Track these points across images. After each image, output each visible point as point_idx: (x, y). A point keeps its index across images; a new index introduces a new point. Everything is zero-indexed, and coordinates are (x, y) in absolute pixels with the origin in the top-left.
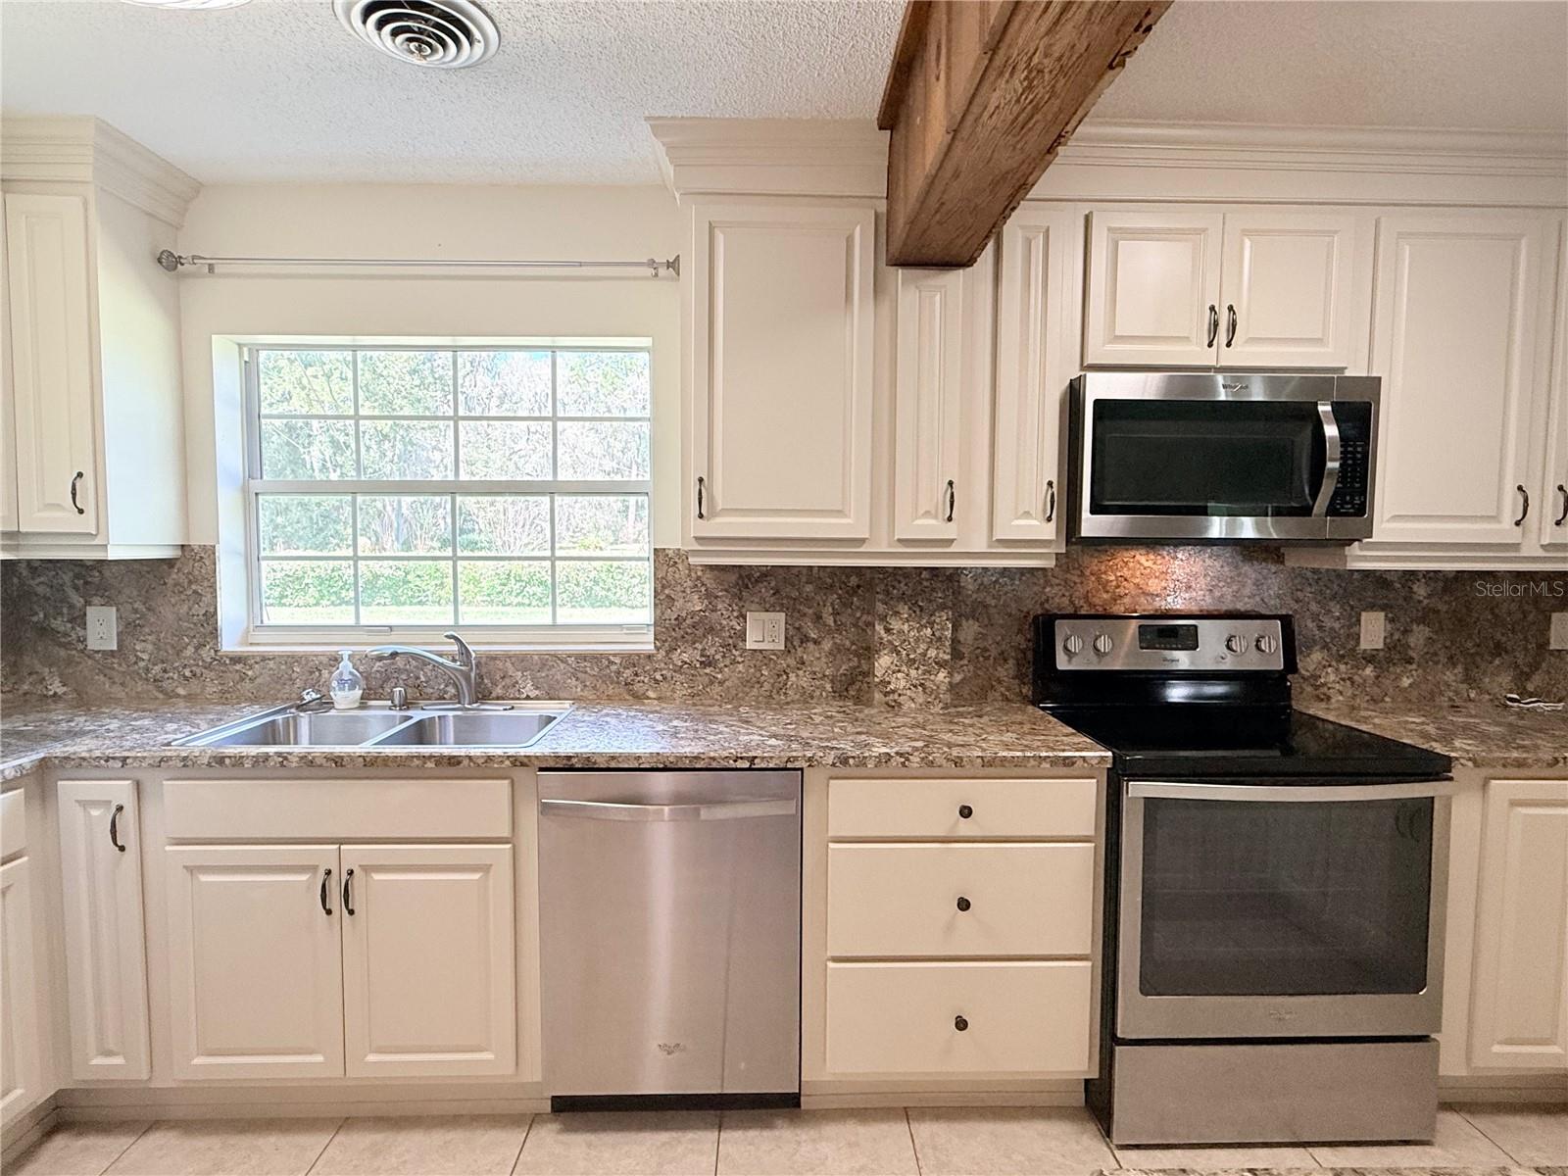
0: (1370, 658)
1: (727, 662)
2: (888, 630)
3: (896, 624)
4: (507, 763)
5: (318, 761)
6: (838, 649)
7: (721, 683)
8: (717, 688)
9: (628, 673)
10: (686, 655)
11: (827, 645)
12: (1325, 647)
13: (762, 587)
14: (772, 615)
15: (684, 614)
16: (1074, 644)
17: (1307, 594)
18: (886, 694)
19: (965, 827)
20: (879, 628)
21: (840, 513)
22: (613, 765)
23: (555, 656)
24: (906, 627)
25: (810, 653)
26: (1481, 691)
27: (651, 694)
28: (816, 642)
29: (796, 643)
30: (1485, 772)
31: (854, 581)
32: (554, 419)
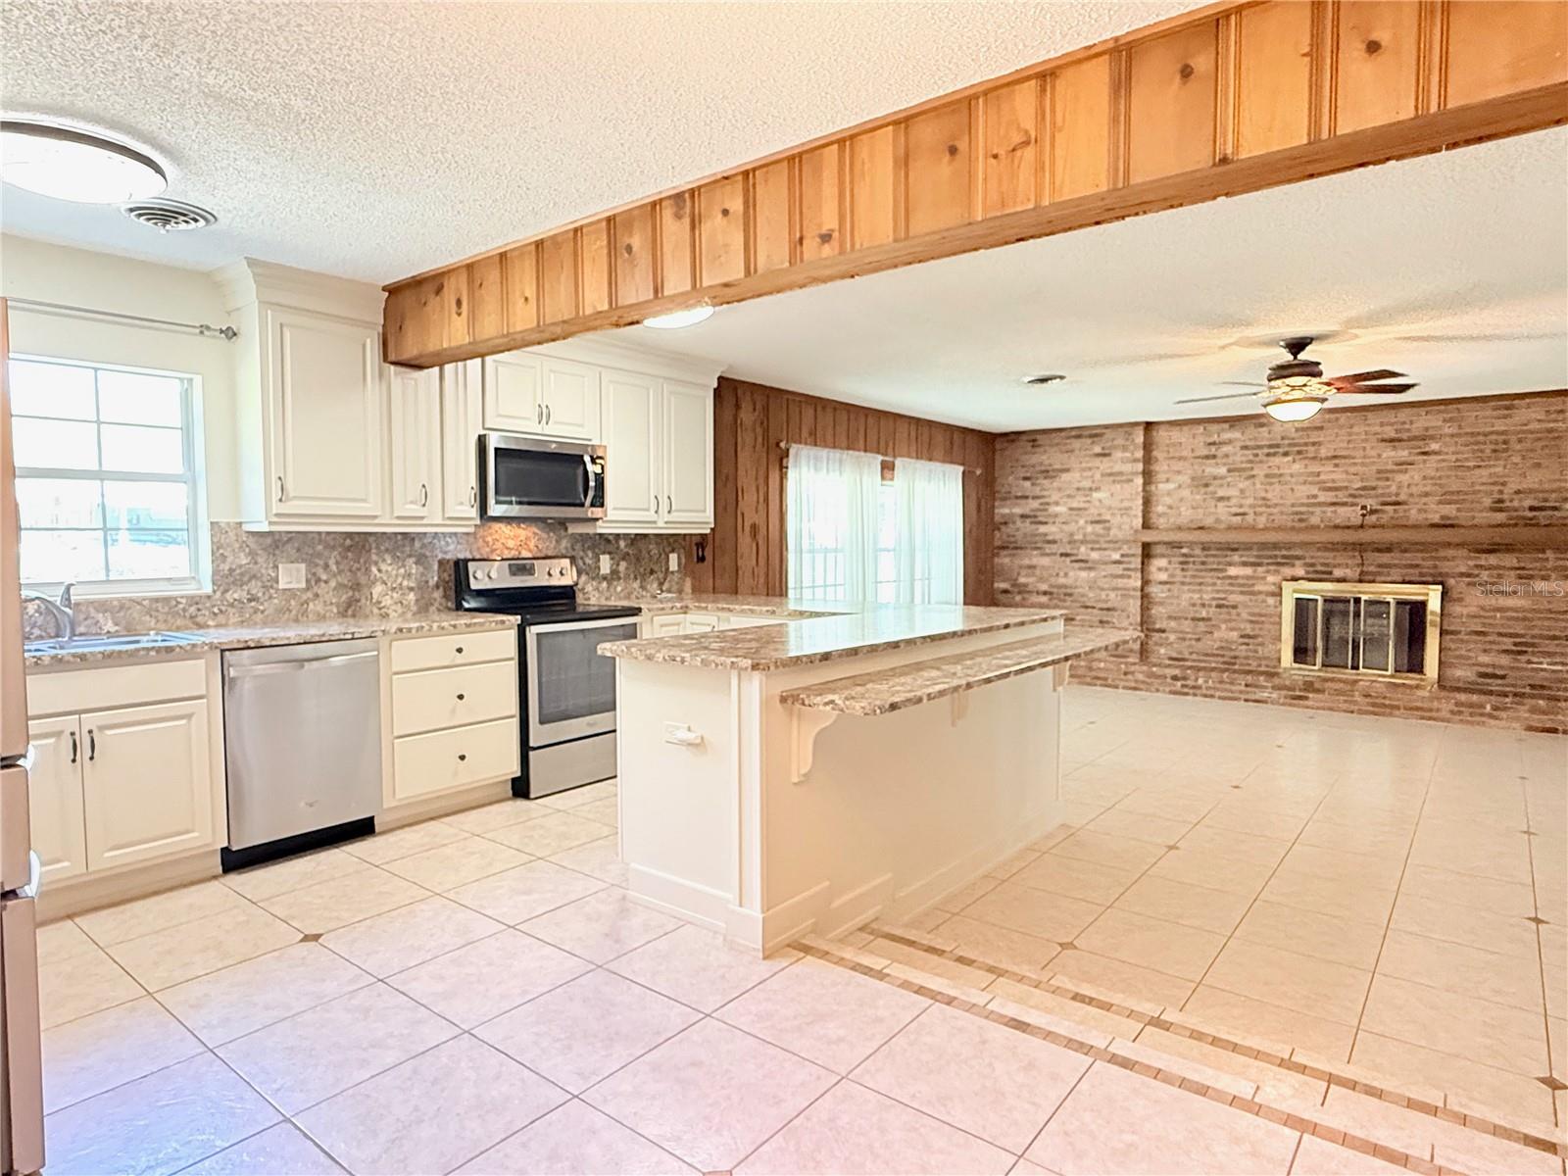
0: (605, 578)
1: (266, 597)
2: (380, 571)
3: (384, 567)
4: (206, 648)
5: (66, 658)
6: (340, 586)
7: (262, 612)
8: (260, 616)
9: (192, 609)
10: (234, 595)
11: (333, 584)
12: (587, 574)
13: (288, 547)
14: (296, 565)
15: (234, 567)
16: (479, 575)
17: (578, 546)
18: (380, 609)
19: (460, 659)
20: (374, 569)
21: (364, 501)
22: (274, 643)
23: (132, 600)
24: (390, 569)
25: (321, 589)
26: (647, 591)
27: (211, 623)
28: (326, 582)
29: (313, 583)
30: (652, 613)
31: (348, 542)
32: (99, 422)
